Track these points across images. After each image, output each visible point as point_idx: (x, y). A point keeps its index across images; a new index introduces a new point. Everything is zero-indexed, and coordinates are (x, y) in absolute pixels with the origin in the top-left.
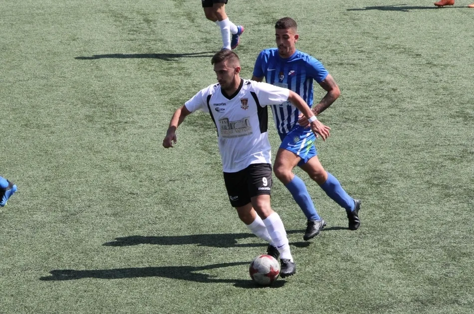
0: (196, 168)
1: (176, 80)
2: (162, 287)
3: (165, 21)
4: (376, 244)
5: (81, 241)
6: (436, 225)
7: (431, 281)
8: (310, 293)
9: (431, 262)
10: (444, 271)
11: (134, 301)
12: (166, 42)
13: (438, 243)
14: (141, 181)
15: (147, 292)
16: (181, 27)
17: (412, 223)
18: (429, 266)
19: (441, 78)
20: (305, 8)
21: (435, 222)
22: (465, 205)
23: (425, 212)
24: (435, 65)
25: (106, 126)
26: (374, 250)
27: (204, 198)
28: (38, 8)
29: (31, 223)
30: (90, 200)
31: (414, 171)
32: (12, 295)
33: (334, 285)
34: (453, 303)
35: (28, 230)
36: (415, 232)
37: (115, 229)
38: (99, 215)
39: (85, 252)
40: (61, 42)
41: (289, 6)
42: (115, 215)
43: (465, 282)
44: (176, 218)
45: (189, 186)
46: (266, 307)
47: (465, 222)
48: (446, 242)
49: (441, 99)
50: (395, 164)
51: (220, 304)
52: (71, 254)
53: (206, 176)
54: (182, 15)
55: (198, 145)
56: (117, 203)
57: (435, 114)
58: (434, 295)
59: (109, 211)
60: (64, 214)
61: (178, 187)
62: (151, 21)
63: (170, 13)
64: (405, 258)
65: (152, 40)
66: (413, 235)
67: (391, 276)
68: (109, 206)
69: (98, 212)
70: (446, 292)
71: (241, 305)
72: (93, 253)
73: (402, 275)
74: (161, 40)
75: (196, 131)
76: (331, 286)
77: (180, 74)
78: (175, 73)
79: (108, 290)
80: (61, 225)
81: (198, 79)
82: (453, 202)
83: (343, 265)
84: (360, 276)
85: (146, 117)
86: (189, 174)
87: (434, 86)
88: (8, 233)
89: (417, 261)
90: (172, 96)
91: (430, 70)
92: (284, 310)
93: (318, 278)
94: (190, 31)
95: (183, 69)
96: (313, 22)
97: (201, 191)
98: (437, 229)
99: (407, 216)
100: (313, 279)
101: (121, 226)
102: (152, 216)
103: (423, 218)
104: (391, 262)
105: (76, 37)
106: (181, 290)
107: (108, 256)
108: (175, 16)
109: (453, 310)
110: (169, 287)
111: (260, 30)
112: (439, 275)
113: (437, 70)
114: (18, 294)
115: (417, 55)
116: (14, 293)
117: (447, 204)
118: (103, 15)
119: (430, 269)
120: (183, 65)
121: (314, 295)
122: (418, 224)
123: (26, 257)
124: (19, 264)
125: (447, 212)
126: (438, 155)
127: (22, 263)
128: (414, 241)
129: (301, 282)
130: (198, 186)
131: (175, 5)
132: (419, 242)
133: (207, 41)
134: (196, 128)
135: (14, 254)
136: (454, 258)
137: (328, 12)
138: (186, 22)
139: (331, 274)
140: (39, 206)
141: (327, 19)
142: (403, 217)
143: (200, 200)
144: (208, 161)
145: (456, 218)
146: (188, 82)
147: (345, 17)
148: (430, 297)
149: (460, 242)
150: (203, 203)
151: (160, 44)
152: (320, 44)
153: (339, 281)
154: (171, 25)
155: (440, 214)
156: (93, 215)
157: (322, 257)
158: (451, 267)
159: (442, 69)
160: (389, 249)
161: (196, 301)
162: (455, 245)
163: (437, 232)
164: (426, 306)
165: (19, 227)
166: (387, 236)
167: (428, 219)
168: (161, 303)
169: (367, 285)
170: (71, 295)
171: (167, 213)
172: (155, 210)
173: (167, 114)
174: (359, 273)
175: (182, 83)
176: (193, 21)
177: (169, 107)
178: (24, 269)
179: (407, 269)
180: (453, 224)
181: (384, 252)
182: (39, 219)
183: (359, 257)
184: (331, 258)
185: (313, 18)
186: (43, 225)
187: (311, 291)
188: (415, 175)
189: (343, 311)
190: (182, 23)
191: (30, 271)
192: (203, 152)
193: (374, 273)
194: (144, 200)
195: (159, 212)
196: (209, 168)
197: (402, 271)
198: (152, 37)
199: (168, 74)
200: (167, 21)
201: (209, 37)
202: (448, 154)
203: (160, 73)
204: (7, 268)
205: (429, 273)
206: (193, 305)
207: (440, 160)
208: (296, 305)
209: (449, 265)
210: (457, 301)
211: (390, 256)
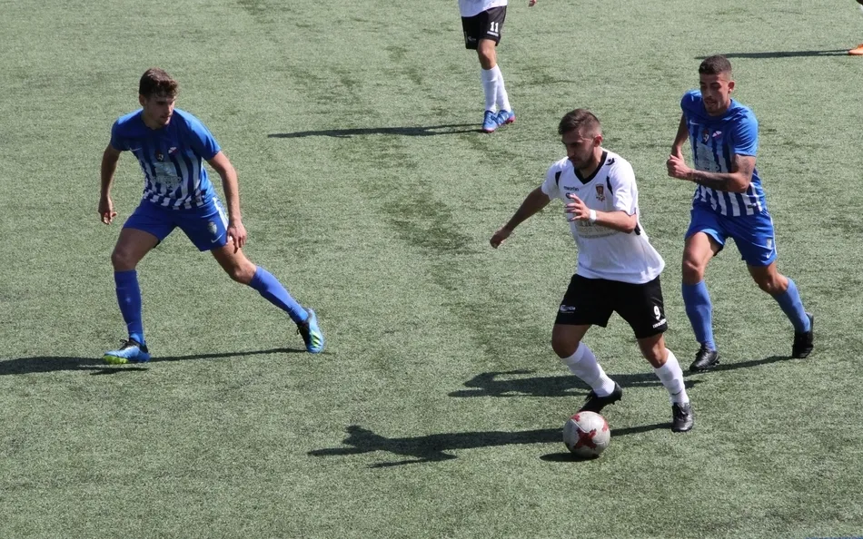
0: (427, 313)
1: (395, 174)
2: (375, 499)
3: (374, 83)
4: (709, 427)
5: (248, 429)
6: (802, 396)
7: (796, 484)
8: (607, 506)
9: (795, 455)
10: (817, 468)
11: (332, 522)
12: (378, 115)
13: (807, 424)
14: (341, 334)
15: (351, 508)
16: (401, 91)
17: (766, 393)
18: (792, 460)
19: (807, 165)
20: (594, 59)
21: (803, 392)
22: (849, 364)
23: (786, 377)
24: (798, 146)
25: (285, 248)
26: (706, 436)
27: (439, 359)
28: (176, 65)
29: (170, 403)
30: (260, 365)
31: (768, 312)
32: (140, 517)
33: (645, 493)
34: (832, 518)
35: (164, 412)
36: (771, 408)
37: (302, 410)
38: (275, 388)
39: (254, 447)
40: (213, 117)
41: (569, 57)
42: (300, 387)
43: (849, 486)
44: (396, 390)
45: (416, 340)
46: (538, 529)
47: (849, 390)
48: (819, 423)
49: (808, 198)
50: (738, 302)
51: (468, 525)
52: (232, 450)
53: (443, 323)
54: (403, 73)
55: (429, 276)
56: (303, 368)
57: (798, 222)
58: (802, 505)
59: (291, 382)
60: (221, 386)
61: (398, 342)
62: (353, 82)
63: (383, 69)
64: (755, 448)
65: (356, 112)
66: (768, 412)
67: (734, 477)
68: (291, 373)
69: (274, 384)
70: (820, 502)
71: (500, 527)
72: (267, 447)
73: (751, 476)
74: (369, 112)
75: (426, 253)
76: (641, 495)
77: (400, 165)
78: (393, 163)
79: (291, 506)
80: (216, 404)
81: (428, 173)
82: (829, 359)
83: (658, 461)
84: (685, 478)
85: (348, 232)
86: (416, 320)
87: (796, 179)
88: (133, 417)
89: (773, 453)
90: (388, 199)
91: (790, 154)
92: (567, 533)
93: (619, 482)
94: (415, 98)
95: (404, 156)
96: (607, 81)
97: (435, 348)
98: (805, 402)
99: (757, 383)
100: (612, 483)
101: (310, 404)
102: (359, 388)
103: (783, 385)
104: (734, 456)
105: (236, 110)
106: (405, 504)
107: (291, 452)
108: (391, 74)
109: (831, 529)
110: (386, 499)
111: (523, 95)
112: (809, 474)
113: (802, 153)
114: (149, 513)
115: (770, 130)
116: (142, 513)
117: (820, 363)
118: (279, 74)
119: (794, 465)
120: (404, 151)
121: (614, 509)
122: (775, 395)
123: (161, 455)
124: (150, 467)
125: (820, 375)
126: (804, 286)
127: (155, 465)
128: (769, 421)
129: (594, 488)
130: (431, 341)
131: (391, 57)
132: (778, 423)
133: (441, 113)
134: (426, 250)
135: (142, 452)
136: (832, 448)
137: (631, 64)
138: (409, 84)
139: (639, 475)
140: (181, 375)
141: (629, 76)
142: (751, 384)
143: (433, 363)
144: (445, 301)
145: (835, 385)
146: (413, 177)
147: (656, 72)
148: (796, 510)
149: (840, 423)
150: (439, 367)
151: (367, 119)
152: (618, 115)
153: (653, 486)
154: (385, 89)
155: (808, 379)
156: (266, 388)
157: (625, 448)
158: (827, 462)
159: (809, 152)
160: (729, 435)
161: (429, 520)
162: (833, 426)
163: (804, 407)
164: (789, 523)
165: (150, 408)
166: (727, 415)
167: (790, 387)
168: (374, 525)
169: (696, 492)
170: (233, 515)
171: (381, 383)
172: (364, 378)
173: (380, 228)
174: (684, 473)
175: (403, 180)
176: (419, 82)
177: (383, 216)
178: (159, 474)
179: (759, 466)
180: (829, 395)
181: (723, 440)
182: (182, 396)
183: (683, 448)
184: (640, 450)
185: (607, 74)
186: (188, 406)
187: (610, 502)
188: (769, 319)
189: (659, 534)
190: (402, 86)
191: (167, 478)
192: (438, 286)
193: (708, 473)
194: (346, 363)
195: (369, 381)
196: (446, 312)
197: (750, 469)
198: (355, 107)
199: (382, 165)
200: (379, 82)
201: (444, 106)
202: (821, 284)
203: (368, 164)
204: (132, 474)
205: (793, 471)
206: (424, 527)
207: (808, 294)
208: (586, 524)
209: (824, 458)
210: (837, 515)
211: (732, 446)
